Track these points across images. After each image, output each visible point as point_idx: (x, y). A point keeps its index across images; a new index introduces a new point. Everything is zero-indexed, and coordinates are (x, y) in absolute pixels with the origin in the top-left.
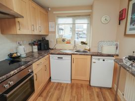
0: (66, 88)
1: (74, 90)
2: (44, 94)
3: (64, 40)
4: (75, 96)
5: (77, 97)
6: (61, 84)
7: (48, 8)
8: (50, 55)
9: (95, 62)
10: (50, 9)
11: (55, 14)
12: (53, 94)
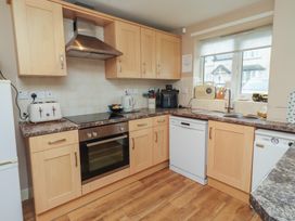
0: (189, 188)
1: (204, 199)
2: (147, 181)
3: (209, 91)
4: (195, 208)
5: (200, 212)
6: (185, 178)
7: (182, 28)
8: (171, 117)
9: (262, 146)
10: (184, 31)
11: (194, 37)
12: (159, 187)
